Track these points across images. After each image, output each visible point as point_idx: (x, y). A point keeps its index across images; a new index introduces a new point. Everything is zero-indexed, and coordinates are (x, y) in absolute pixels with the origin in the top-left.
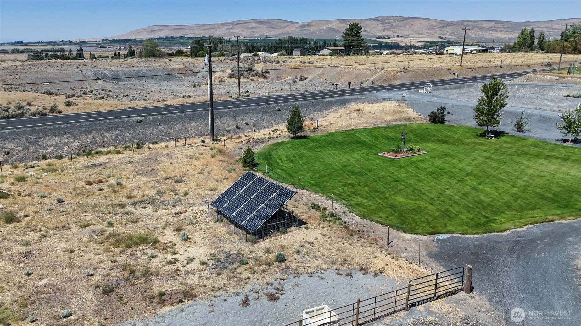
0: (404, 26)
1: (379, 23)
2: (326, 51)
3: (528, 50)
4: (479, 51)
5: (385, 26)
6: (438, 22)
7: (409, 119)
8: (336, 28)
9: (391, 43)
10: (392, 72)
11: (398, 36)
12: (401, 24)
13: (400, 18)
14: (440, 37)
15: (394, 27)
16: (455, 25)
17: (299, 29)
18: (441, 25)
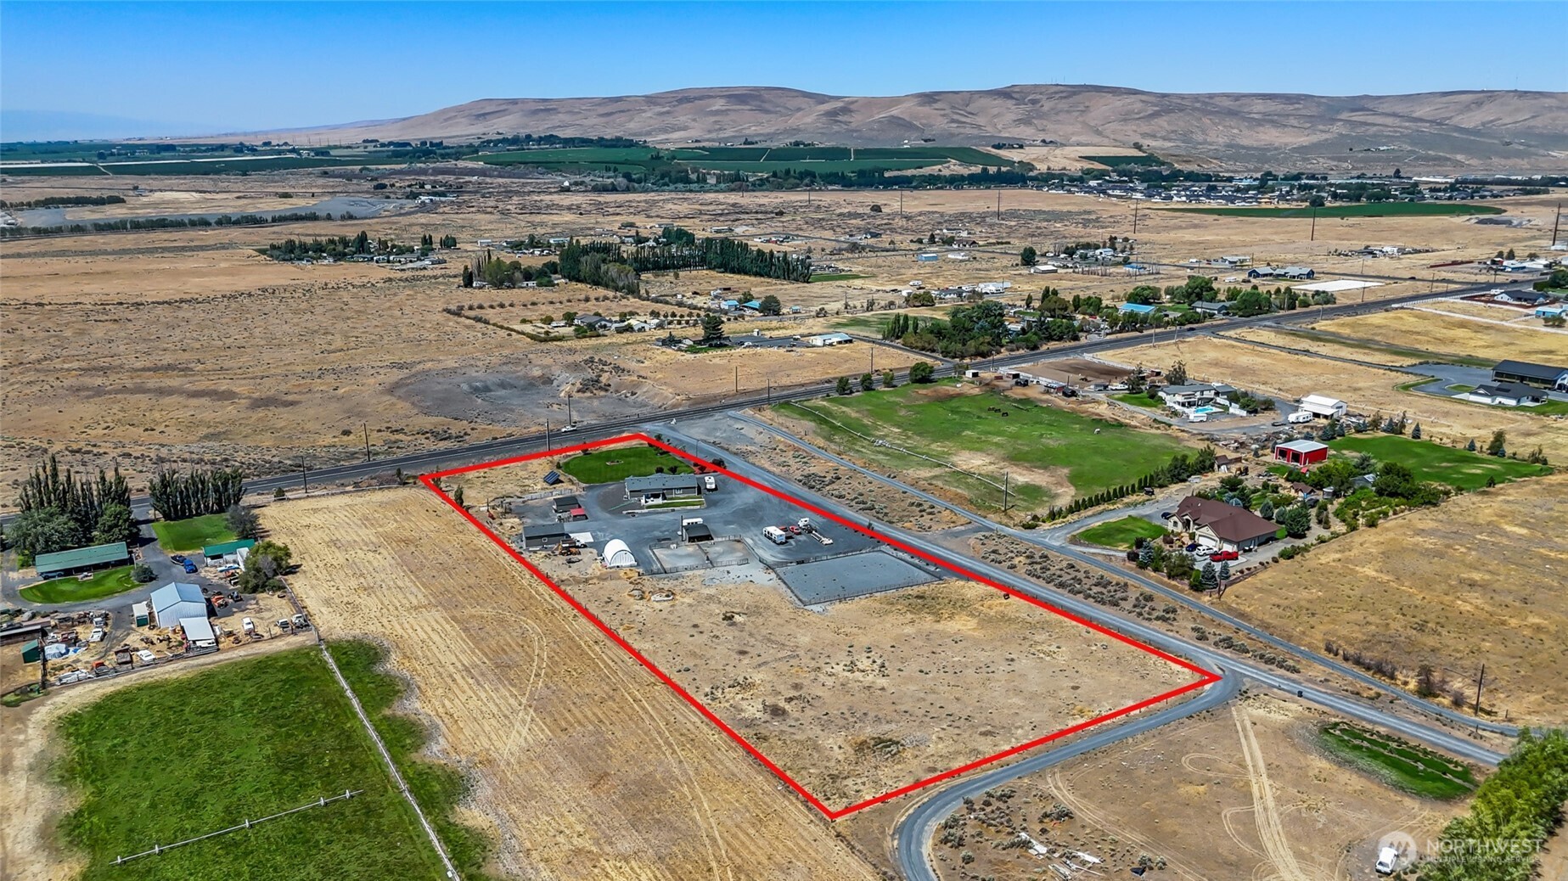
0: (1068, 112)
1: (1010, 103)
5: (1022, 111)
6: (1151, 98)
8: (907, 119)
11: (1044, 141)
12: (1063, 105)
13: (1063, 88)
14: (1138, 146)
15: (1042, 115)
17: (824, 119)
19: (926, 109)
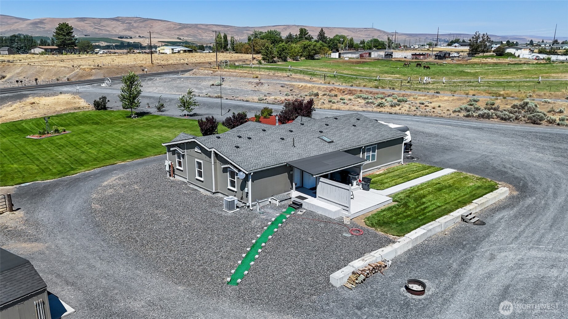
0: (144, 27)
1: (119, 23)
2: (37, 50)
3: (224, 51)
4: (185, 51)
5: (125, 26)
6: (175, 24)
7: (79, 108)
9: (134, 42)
10: (86, 69)
11: (140, 36)
12: (141, 25)
13: (139, 19)
14: (178, 38)
15: (135, 28)
16: (190, 27)
17: (31, 26)
18: (178, 27)
19: (82, 23)
